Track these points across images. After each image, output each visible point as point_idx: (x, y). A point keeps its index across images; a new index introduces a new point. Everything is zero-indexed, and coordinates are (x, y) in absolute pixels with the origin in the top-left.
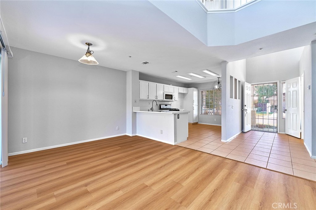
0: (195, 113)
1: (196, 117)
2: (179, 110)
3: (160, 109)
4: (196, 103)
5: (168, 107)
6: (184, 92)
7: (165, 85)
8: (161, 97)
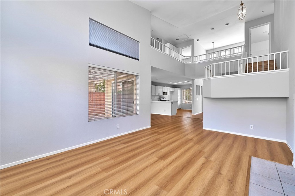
0: (179, 103)
1: (180, 106)
2: (170, 101)
3: (160, 100)
4: (179, 97)
5: (164, 99)
6: (173, 91)
7: (163, 87)
8: (161, 94)
